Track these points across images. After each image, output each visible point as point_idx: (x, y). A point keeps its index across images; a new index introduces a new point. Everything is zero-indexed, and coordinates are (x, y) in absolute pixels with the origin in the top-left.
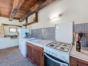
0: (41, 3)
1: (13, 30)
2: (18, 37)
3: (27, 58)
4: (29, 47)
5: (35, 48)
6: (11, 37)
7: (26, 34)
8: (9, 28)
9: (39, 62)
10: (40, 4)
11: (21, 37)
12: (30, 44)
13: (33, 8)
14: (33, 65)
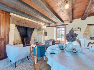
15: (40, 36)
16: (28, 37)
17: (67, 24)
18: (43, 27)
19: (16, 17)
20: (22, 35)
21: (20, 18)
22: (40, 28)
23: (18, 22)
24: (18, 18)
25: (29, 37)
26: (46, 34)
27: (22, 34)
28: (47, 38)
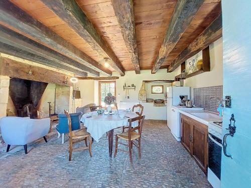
0: (211, 33)
1: (157, 89)
2: (166, 104)
3: (182, 144)
4: (186, 125)
5: (197, 127)
6: (155, 102)
7: (182, 97)
8: (152, 86)
9: (203, 152)
10: (208, 35)
11: (171, 103)
12: (188, 118)
13: (194, 44)
14: (192, 156)
15: (63, 98)
16: (31, 102)
17: (118, 78)
18: (71, 80)
19: (12, 61)
20: (18, 98)
21: (20, 64)
22: (64, 82)
23: (17, 70)
24: (16, 63)
25: (35, 101)
26: (77, 94)
27: (17, 95)
28: (79, 103)
